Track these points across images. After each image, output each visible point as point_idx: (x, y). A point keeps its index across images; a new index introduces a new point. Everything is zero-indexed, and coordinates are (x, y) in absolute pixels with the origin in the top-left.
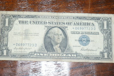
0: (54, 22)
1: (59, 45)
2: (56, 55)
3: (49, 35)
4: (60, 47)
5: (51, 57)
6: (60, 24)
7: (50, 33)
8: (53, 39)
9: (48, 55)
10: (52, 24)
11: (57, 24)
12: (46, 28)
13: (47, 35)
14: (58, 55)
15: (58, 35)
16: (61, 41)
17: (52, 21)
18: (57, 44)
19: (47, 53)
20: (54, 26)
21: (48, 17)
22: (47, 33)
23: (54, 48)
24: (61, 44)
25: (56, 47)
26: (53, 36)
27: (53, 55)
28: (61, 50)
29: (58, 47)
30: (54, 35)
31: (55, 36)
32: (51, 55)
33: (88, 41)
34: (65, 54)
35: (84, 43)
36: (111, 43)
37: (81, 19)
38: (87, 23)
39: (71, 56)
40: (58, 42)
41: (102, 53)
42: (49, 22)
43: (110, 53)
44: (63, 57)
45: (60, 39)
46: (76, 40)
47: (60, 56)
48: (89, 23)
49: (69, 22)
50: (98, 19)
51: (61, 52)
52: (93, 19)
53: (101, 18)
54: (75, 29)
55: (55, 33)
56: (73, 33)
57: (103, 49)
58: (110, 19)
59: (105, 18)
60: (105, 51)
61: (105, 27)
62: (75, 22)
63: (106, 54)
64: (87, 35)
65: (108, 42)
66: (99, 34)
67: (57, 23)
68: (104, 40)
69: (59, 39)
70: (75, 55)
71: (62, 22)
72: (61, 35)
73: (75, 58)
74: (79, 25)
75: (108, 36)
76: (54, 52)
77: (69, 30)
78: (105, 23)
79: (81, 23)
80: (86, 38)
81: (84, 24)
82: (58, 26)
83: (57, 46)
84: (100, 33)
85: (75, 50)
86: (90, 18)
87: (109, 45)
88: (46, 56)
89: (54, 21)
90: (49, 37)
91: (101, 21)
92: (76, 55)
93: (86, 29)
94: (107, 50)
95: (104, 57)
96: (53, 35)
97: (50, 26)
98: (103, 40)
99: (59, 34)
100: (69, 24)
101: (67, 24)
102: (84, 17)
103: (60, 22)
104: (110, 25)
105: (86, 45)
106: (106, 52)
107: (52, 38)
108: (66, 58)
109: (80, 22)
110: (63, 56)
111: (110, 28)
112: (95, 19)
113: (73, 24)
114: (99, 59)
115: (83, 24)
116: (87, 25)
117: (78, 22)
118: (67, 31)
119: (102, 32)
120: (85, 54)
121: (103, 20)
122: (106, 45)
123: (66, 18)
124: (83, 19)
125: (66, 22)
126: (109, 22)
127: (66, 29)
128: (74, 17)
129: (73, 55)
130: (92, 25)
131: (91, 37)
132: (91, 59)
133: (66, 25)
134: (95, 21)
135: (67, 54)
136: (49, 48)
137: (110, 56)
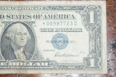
0: (15, 15)
1: (22, 49)
2: (18, 64)
3: (7, 35)
4: (24, 52)
5: (11, 67)
6: (24, 18)
7: (10, 31)
8: (14, 41)
9: (6, 65)
10: (13, 18)
11: (20, 18)
12: (3, 25)
13: (5, 35)
14: (21, 64)
15: (22, 35)
16: (25, 43)
17: (12, 14)
18: (19, 48)
19: (5, 62)
20: (15, 21)
21: (5, 8)
22: (5, 31)
23: (16, 53)
24: (25, 47)
25: (19, 53)
26: (13, 36)
27: (14, 64)
28: (25, 57)
29: (22, 52)
30: (16, 34)
31: (17, 36)
32: (11, 64)
33: (66, 42)
34: (32, 63)
35: (60, 45)
36: (100, 44)
37: (55, 9)
38: (65, 15)
39: (40, 65)
40: (22, 45)
41: (87, 60)
42: (7, 16)
43: (98, 60)
44: (29, 67)
45: (24, 41)
46: (48, 42)
47: (25, 66)
48: (68, 15)
49: (38, 14)
50: (80, 9)
51: (26, 60)
52: (73, 8)
53: (85, 7)
54: (46, 24)
55: (16, 31)
56: (43, 30)
57: (88, 54)
58: (100, 7)
59: (92, 7)
60: (91, 56)
61: (92, 21)
62: (47, 15)
63: (92, 62)
64: (64, 33)
65: (96, 43)
66: (82, 31)
67: (20, 16)
68: (90, 41)
69: (22, 41)
70: (46, 64)
71: (27, 15)
72: (25, 34)
73: (46, 68)
74: (52, 18)
75: (96, 33)
76: (16, 60)
77: (38, 26)
78: (92, 14)
79: (55, 15)
80: (63, 37)
81: (61, 17)
82: (22, 21)
83: (19, 51)
84: (84, 29)
85: (46, 56)
86: (69, 8)
87: (98, 47)
88: (3, 66)
89: (16, 13)
90: (9, 38)
91: (85, 11)
92: (48, 63)
93: (63, 25)
94: (93, 54)
95: (90, 65)
96: (14, 34)
97: (10, 21)
98: (88, 40)
99: (23, 33)
100: (38, 17)
101: (34, 18)
102: (60, 7)
103: (24, 15)
104: (98, 17)
105: (62, 48)
106: (93, 58)
107: (12, 39)
108: (33, 68)
109: (53, 14)
110: (28, 65)
111: (98, 22)
112: (77, 9)
113: (43, 18)
114: (82, 69)
115: (58, 17)
116: (65, 18)
117: (50, 14)
118: (35, 28)
119: (87, 27)
120: (61, 62)
121: (88, 10)
122: (92, 48)
123: (33, 8)
124: (58, 9)
125: (32, 15)
126: (98, 13)
127: (34, 24)
128: (44, 7)
129: (43, 64)
130: (72, 17)
131: (70, 36)
132: (70, 69)
133: (33, 20)
134: (77, 12)
135: (34, 63)
136: (9, 54)
137: (98, 64)
